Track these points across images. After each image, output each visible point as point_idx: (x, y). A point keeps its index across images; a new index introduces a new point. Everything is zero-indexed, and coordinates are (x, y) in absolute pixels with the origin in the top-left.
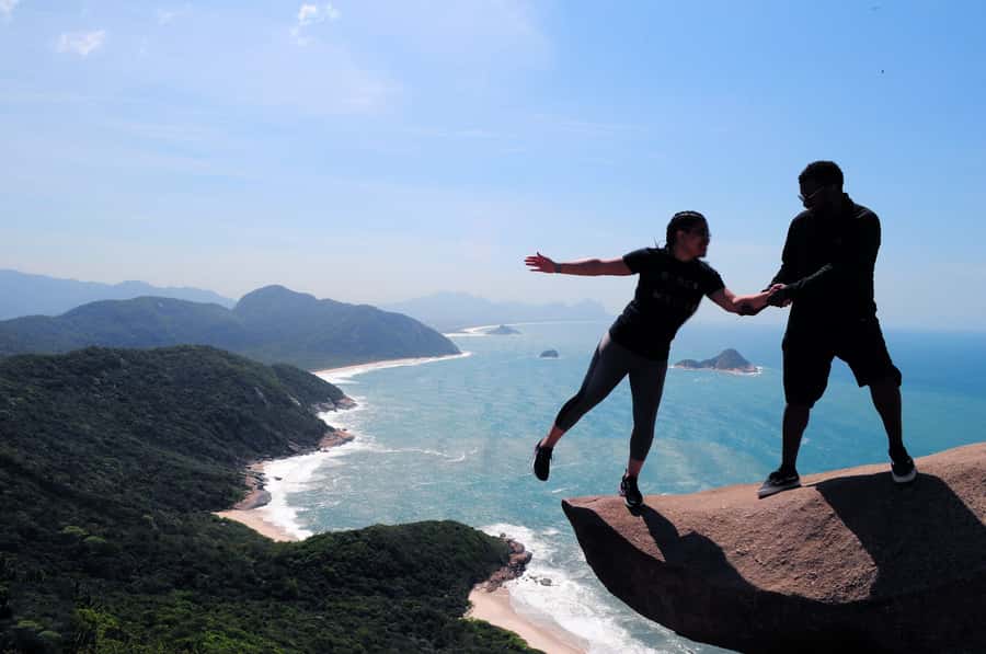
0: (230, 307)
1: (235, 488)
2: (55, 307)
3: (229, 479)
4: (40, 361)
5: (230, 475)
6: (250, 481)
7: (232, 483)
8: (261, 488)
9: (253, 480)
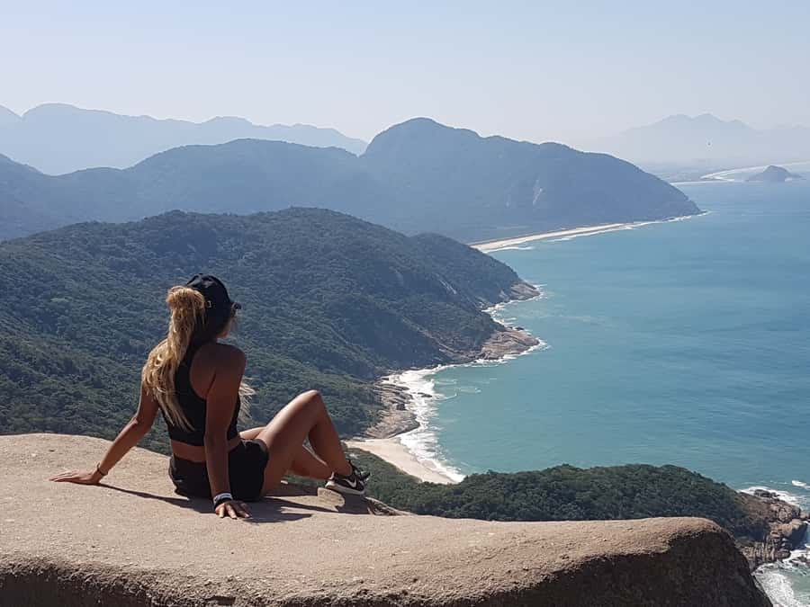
0: (359, 152)
1: (366, 407)
2: (124, 156)
3: (358, 394)
4: (107, 231)
5: (361, 389)
6: (387, 398)
7: (364, 401)
8: (401, 407)
9: (392, 397)
